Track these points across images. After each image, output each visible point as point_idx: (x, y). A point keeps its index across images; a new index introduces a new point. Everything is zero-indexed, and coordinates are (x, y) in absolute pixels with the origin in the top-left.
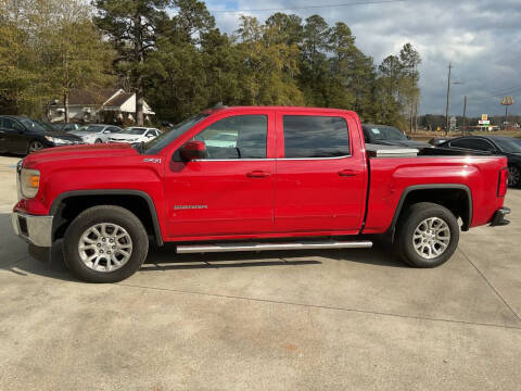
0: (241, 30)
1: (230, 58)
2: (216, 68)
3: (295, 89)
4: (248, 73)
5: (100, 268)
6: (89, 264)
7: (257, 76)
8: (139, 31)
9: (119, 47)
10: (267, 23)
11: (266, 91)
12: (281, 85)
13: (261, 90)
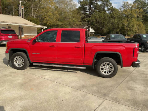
0: (123, 6)
1: (115, 15)
2: (110, 18)
3: (141, 23)
4: (124, 19)
5: (18, 66)
6: (16, 65)
7: (127, 20)
8: (90, 9)
9: (85, 14)
10: (133, 3)
11: (130, 24)
12: (135, 22)
13: (129, 24)
